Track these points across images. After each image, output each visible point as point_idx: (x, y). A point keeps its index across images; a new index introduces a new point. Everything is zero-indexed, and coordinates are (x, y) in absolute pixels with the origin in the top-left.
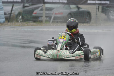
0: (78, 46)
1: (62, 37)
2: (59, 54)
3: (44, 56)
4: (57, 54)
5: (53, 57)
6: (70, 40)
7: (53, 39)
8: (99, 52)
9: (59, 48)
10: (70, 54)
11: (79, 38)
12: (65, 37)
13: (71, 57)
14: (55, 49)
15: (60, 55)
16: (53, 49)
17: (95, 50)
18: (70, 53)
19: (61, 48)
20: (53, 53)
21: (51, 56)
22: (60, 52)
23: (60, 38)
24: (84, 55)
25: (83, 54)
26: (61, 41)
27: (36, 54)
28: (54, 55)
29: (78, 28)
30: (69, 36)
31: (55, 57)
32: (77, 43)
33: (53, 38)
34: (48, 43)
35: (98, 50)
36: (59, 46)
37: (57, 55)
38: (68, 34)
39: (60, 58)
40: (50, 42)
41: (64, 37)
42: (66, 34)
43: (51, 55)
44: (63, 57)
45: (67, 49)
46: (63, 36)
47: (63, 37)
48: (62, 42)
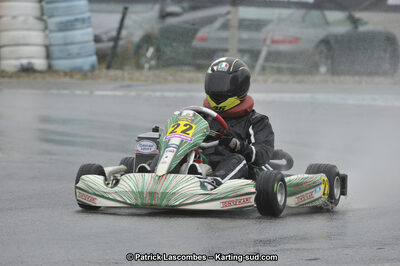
1: (179, 125)
2: (161, 189)
3: (106, 198)
4: (153, 190)
5: (139, 202)
8: (322, 186)
9: (162, 168)
10: (203, 192)
11: (251, 131)
12: (191, 128)
13: (204, 202)
14: (149, 172)
15: (164, 194)
16: (143, 170)
17: (306, 175)
18: (203, 186)
19: (169, 168)
20: (140, 186)
21: (130, 198)
22: (166, 183)
23: (171, 129)
24: (254, 196)
25: (254, 190)
26: (175, 141)
27: (79, 188)
28: (141, 193)
29: (249, 94)
30: (205, 123)
31: (147, 201)
34: (139, 148)
35: (322, 177)
36: (163, 159)
37: (152, 194)
38: (205, 116)
39: (164, 203)
40: (144, 143)
41: (186, 125)
42: (194, 115)
43: (133, 192)
44: (176, 200)
46: (182, 123)
47: (182, 128)
48: (179, 147)
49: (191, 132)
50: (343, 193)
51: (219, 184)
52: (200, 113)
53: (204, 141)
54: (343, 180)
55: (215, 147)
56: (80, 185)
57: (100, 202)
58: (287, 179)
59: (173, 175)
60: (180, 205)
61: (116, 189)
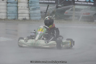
0: (53, 38)
2: (37, 43)
6: (46, 33)
7: (35, 32)
8: (70, 43)
11: (55, 31)
12: (43, 30)
13: (46, 46)
14: (34, 39)
17: (66, 41)
18: (45, 42)
19: (38, 38)
20: (32, 42)
23: (39, 30)
24: (56, 45)
25: (56, 43)
26: (39, 33)
28: (32, 44)
30: (46, 29)
32: (52, 35)
33: (35, 30)
35: (69, 41)
36: (37, 37)
37: (35, 44)
39: (37, 46)
41: (42, 29)
42: (43, 27)
45: (43, 39)
46: (41, 29)
47: (41, 30)
49: (43, 31)
50: (74, 45)
51: (49, 42)
54: (74, 42)
55: (47, 34)
56: (19, 42)
57: (24, 45)
58: (63, 41)
59: (39, 40)
60: (41, 46)
61: (27, 43)
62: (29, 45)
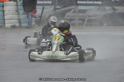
1: (56, 38)
3: (39, 58)
5: (49, 59)
9: (54, 49)
10: (65, 55)
12: (60, 39)
13: (66, 58)
14: (50, 50)
15: (55, 56)
20: (48, 54)
23: (54, 39)
25: (78, 55)
26: (56, 42)
27: (31, 55)
28: (49, 56)
30: (63, 38)
31: (51, 58)
34: (42, 45)
35: (91, 51)
36: (54, 47)
37: (52, 56)
38: (62, 35)
39: (55, 59)
40: (43, 43)
46: (57, 38)
47: (57, 39)
48: (57, 44)
49: (60, 40)
52: (61, 35)
53: (63, 42)
59: (57, 51)
60: (60, 59)
62: (45, 59)
